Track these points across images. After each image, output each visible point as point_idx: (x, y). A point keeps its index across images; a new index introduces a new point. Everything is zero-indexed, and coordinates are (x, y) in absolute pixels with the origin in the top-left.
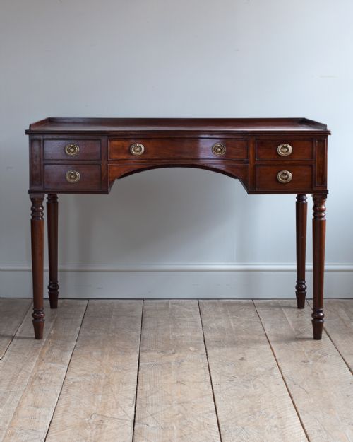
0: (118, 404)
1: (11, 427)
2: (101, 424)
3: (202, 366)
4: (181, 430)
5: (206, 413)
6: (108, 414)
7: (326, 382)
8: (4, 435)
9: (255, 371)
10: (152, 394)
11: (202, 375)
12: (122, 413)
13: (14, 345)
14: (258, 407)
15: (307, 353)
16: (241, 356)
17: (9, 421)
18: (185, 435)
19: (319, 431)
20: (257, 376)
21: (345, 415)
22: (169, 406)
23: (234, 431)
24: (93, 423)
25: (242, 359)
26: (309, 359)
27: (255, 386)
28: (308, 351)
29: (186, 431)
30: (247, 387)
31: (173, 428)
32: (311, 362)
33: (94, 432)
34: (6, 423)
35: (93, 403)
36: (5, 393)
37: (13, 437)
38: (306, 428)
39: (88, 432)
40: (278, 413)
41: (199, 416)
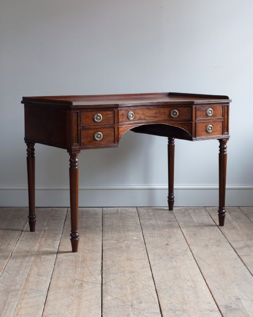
0: (91, 273)
1: (24, 288)
2: (81, 286)
3: (142, 249)
4: (132, 289)
5: (147, 279)
6: (85, 280)
7: (220, 259)
8: (20, 293)
9: (176, 252)
10: (112, 267)
11: (142, 255)
12: (94, 279)
13: (23, 237)
14: (179, 274)
15: (207, 240)
16: (166, 242)
17: (23, 285)
18: (135, 292)
19: (218, 289)
20: (177, 255)
21: (234, 279)
22: (123, 274)
23: (165, 289)
24: (76, 285)
25: (167, 244)
26: (209, 244)
27: (176, 261)
28: (208, 239)
29: (135, 290)
30: (171, 261)
31: (126, 288)
32: (210, 246)
33: (77, 292)
34: (22, 286)
35: (76, 273)
36: (19, 267)
37: (26, 295)
38: (210, 287)
39: (73, 291)
40: (192, 278)
41: (142, 280)
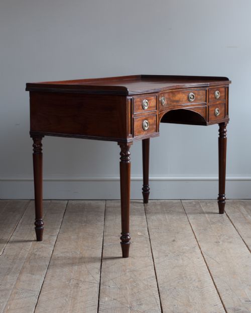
0: (88, 271)
1: (15, 288)
2: (77, 286)
3: (146, 245)
4: (132, 289)
5: (149, 278)
6: (82, 280)
7: (231, 256)
8: (10, 293)
9: (183, 249)
10: (112, 265)
11: (146, 252)
12: (92, 278)
13: (17, 232)
14: (185, 274)
15: (219, 236)
16: (173, 239)
17: (14, 284)
18: (135, 293)
19: (227, 290)
20: (184, 253)
21: (244, 279)
22: (123, 273)
23: (169, 290)
24: (72, 285)
25: (174, 241)
26: (220, 241)
27: (182, 259)
28: (219, 235)
29: (135, 290)
30: (177, 260)
31: (126, 288)
32: (221, 243)
33: (72, 292)
34: (12, 285)
35: (72, 272)
36: (11, 265)
37: (17, 295)
38: (218, 288)
39: (68, 291)
40: (199, 278)
41: (144, 280)
